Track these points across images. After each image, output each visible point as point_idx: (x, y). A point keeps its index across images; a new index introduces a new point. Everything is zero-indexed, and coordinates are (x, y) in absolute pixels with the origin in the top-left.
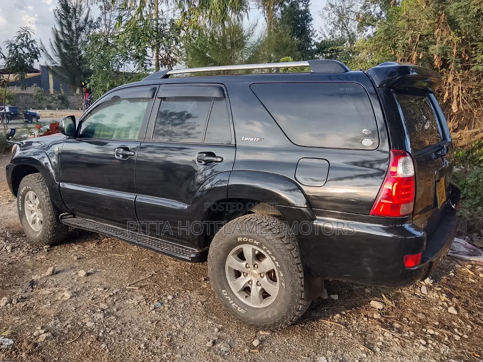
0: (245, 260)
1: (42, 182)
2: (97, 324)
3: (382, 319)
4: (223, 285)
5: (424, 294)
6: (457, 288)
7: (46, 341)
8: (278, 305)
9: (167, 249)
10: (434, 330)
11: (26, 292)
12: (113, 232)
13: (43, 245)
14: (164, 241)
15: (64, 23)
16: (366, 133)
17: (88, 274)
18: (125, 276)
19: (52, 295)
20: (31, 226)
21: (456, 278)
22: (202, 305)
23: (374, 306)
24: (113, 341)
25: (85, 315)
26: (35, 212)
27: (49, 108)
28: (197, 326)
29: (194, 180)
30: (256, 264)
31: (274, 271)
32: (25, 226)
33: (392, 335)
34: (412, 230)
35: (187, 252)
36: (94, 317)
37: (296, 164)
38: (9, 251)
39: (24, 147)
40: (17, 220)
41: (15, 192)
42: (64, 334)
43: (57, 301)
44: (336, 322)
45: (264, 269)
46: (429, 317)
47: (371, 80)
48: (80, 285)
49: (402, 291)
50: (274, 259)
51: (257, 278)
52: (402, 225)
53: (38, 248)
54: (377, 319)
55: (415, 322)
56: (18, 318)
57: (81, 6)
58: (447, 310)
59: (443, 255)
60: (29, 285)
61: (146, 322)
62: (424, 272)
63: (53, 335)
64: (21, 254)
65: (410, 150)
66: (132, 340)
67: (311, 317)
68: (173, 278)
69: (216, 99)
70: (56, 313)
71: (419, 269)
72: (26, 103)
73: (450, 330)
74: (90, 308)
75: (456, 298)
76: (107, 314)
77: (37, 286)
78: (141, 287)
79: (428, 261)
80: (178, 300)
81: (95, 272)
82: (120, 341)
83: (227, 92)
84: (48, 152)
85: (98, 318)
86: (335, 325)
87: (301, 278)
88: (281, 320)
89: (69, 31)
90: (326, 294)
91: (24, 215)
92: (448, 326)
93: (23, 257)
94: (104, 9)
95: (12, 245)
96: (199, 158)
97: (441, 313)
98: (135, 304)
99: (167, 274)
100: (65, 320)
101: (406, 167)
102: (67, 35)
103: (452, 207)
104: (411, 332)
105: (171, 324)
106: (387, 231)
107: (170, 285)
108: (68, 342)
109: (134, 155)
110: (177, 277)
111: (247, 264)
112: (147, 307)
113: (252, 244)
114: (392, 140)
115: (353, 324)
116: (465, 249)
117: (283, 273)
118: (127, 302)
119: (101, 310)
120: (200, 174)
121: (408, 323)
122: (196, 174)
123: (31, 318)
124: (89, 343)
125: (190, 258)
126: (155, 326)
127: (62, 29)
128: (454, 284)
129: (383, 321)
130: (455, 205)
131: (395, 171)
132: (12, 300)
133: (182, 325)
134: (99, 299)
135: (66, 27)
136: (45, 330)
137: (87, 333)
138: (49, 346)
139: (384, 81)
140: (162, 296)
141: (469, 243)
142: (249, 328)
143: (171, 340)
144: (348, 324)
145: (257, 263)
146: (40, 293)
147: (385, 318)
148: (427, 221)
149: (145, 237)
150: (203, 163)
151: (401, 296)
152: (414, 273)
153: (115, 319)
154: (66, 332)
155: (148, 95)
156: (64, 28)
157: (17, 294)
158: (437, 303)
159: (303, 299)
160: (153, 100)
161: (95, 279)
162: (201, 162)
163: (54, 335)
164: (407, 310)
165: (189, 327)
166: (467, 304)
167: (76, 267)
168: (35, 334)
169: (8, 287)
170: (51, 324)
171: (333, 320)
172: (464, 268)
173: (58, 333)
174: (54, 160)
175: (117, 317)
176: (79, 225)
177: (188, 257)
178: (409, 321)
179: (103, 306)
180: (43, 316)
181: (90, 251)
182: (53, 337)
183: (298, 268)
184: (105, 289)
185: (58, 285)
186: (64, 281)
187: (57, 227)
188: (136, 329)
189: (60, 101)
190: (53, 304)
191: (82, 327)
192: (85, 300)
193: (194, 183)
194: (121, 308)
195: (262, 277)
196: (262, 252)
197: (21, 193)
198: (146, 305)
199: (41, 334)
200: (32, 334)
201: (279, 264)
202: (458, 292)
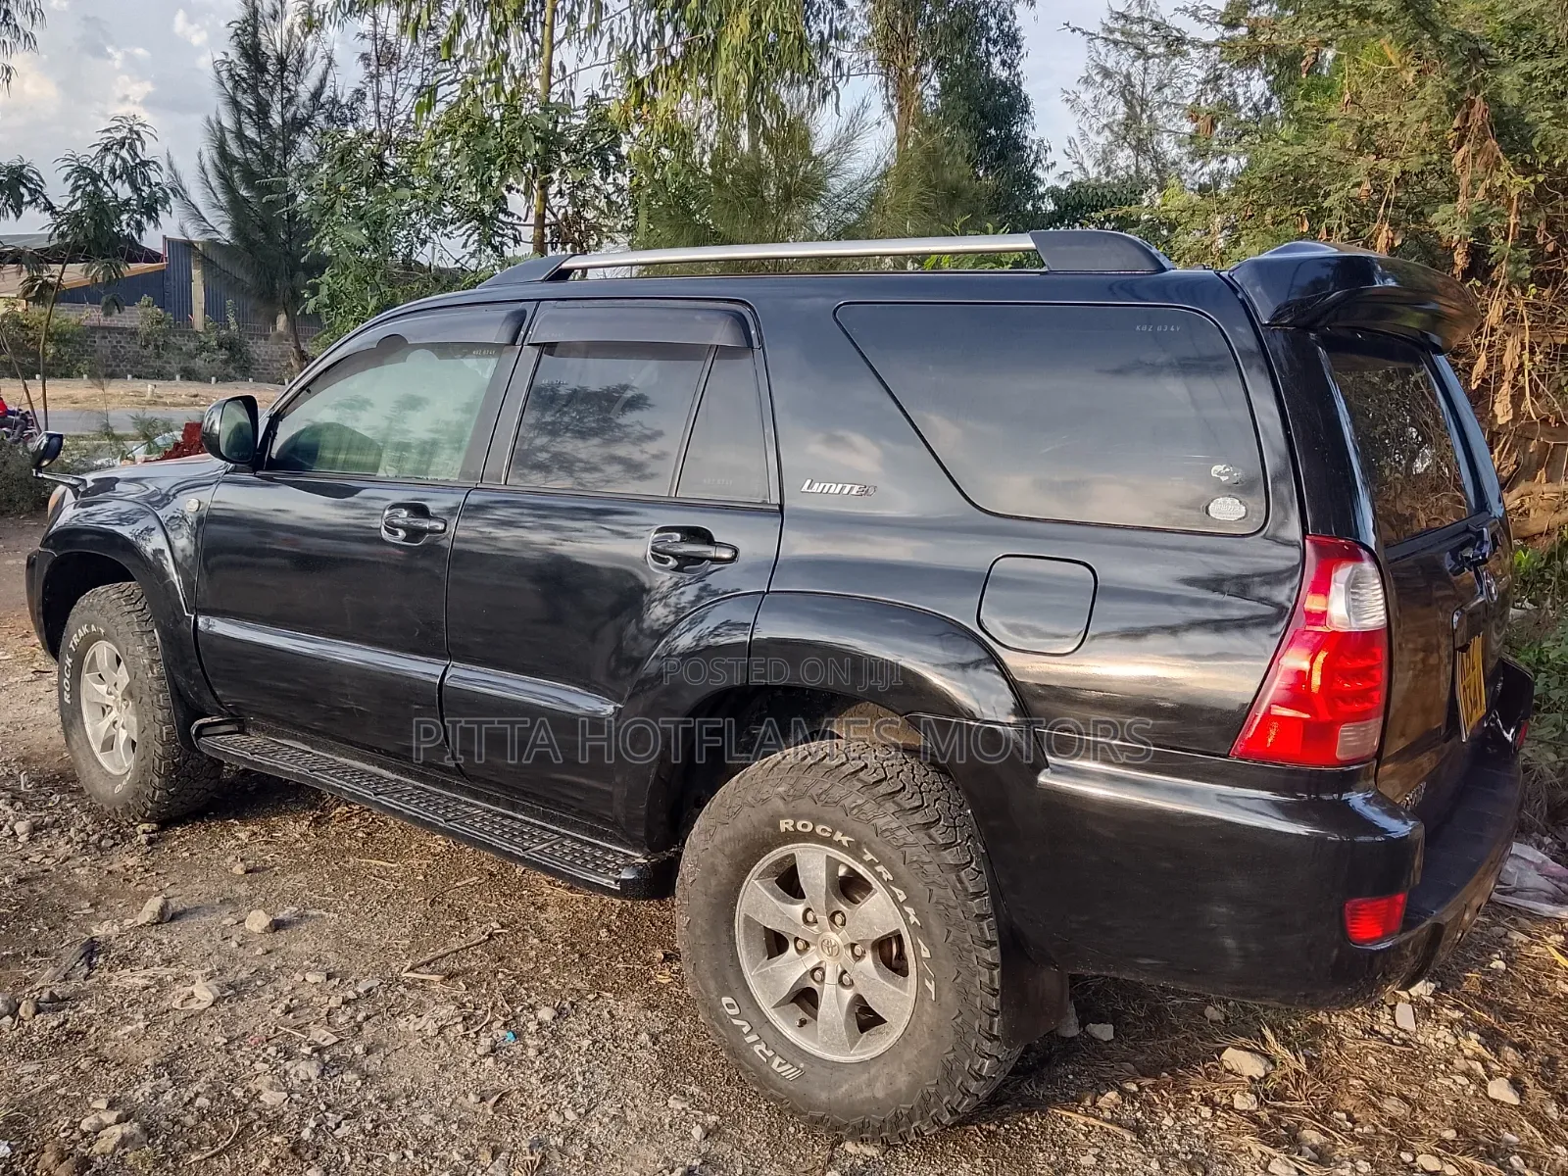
0: (803, 896)
1: (139, 613)
2: (296, 1096)
3: (1261, 1113)
4: (725, 979)
5: (1405, 1031)
6: (1516, 1012)
7: (120, 1152)
8: (910, 1054)
9: (541, 850)
10: (1440, 1158)
11: (66, 978)
12: (365, 787)
13: (135, 820)
14: (532, 820)
15: (244, 103)
16: (1223, 478)
17: (277, 926)
18: (398, 935)
19: (153, 990)
20: (100, 757)
21: (1514, 980)
22: (654, 1044)
23: (1235, 1067)
24: (348, 1159)
25: (259, 1066)
26: (115, 709)
27: (189, 375)
28: (631, 1116)
29: (640, 620)
30: (838, 912)
31: (899, 938)
32: (80, 755)
33: (1298, 1170)
34: (1373, 814)
35: (609, 862)
36: (286, 1072)
37: (982, 574)
38: (23, 838)
39: (87, 496)
40: (56, 734)
41: (53, 644)
42: (185, 1130)
43: (168, 1011)
44: (1104, 1120)
45: (865, 931)
46: (1423, 1109)
47: (1242, 302)
48: (249, 961)
49: (1330, 1017)
50: (902, 897)
51: (842, 961)
52: (1340, 796)
53: (118, 832)
54: (1244, 1111)
55: (1376, 1126)
56: (33, 1068)
57: (301, 54)
58: (1486, 1088)
59: (1476, 902)
60: (77, 957)
61: (462, 1098)
62: (1412, 960)
63: (146, 1129)
64: (63, 849)
65: (1371, 540)
66: (411, 1157)
67: (1019, 1099)
68: (560, 947)
69: (722, 352)
70: (162, 1054)
71: (1396, 950)
72: (115, 358)
73: (1494, 1159)
74: (275, 1041)
75: (1516, 1049)
76: (331, 1064)
77: (106, 958)
78: (450, 976)
79: (1428, 922)
80: (575, 1025)
81: (302, 917)
82: (368, 1161)
83: (758, 329)
84: (164, 513)
85: (303, 1076)
86: (1101, 1128)
87: (992, 966)
88: (919, 1106)
89: (259, 128)
90: (1073, 1020)
91: (79, 721)
92: (1487, 1146)
93: (68, 858)
94: (374, 62)
95: (34, 820)
96: (659, 547)
97: (1462, 1098)
98: (429, 1033)
99: (539, 932)
100: (191, 1081)
101: (1356, 597)
102: (253, 141)
103: (1505, 738)
104: (1360, 1163)
105: (545, 1107)
106: (1289, 812)
107: (548, 971)
108: (194, 1158)
109: (444, 530)
110: (573, 945)
111: (808, 910)
112: (467, 1045)
113: (828, 842)
114: (1310, 506)
115: (1164, 1128)
116: (1542, 879)
117: (931, 945)
118: (402, 1023)
119: (314, 1051)
120: (660, 600)
121: (1352, 1130)
122: (646, 598)
123: (78, 1068)
124: (265, 1163)
125: (616, 882)
126: (491, 1113)
127: (239, 122)
128: (1505, 1000)
129: (1266, 1119)
130: (1512, 730)
131: (1324, 609)
132: (19, 1005)
133: (582, 1111)
134: (308, 1010)
135: (251, 117)
136: (121, 1112)
137: (260, 1128)
138: (131, 1168)
139: (1287, 305)
140: (520, 1008)
141: (1554, 859)
142: (810, 1131)
143: (542, 1164)
144: (1148, 1126)
145: (843, 908)
146: (114, 984)
147: (1272, 1111)
148: (1424, 785)
149: (472, 805)
150: (670, 563)
151: (1327, 1036)
152: (1378, 963)
153: (359, 1083)
154: (190, 1120)
155: (498, 334)
156: (244, 118)
157: (38, 985)
158: (1450, 1062)
159: (996, 1038)
160: (513, 350)
161: (300, 944)
162: (665, 561)
163: (149, 1131)
164: (1348, 1086)
165: (606, 1120)
166: (1552, 1070)
167: (238, 898)
168: (84, 1126)
169: (8, 961)
170: (141, 1093)
171: (1094, 1111)
172: (1538, 945)
173: (164, 1123)
174: (183, 542)
175: (365, 1077)
176: (256, 758)
177: (611, 878)
178: (1354, 1122)
179: (321, 1035)
180: (118, 1065)
181: (290, 846)
182: (145, 1138)
183: (981, 929)
184: (329, 977)
185: (177, 957)
186: (195, 947)
187: (185, 762)
188: (426, 1119)
189: (223, 355)
190: (155, 1024)
191: (245, 1105)
192: (261, 1014)
193: (641, 631)
194: (380, 1045)
195: (858, 958)
196: (861, 869)
197: (71, 646)
198: (463, 1036)
199: (107, 1126)
200: (74, 1126)
201: (916, 915)
202: (1521, 1027)
